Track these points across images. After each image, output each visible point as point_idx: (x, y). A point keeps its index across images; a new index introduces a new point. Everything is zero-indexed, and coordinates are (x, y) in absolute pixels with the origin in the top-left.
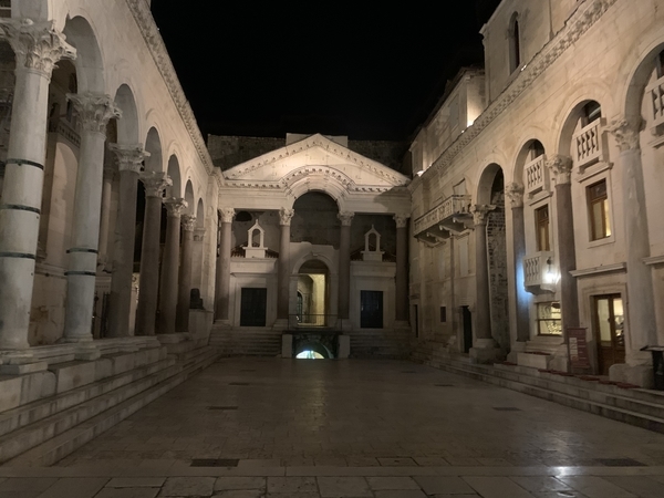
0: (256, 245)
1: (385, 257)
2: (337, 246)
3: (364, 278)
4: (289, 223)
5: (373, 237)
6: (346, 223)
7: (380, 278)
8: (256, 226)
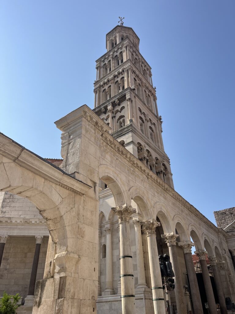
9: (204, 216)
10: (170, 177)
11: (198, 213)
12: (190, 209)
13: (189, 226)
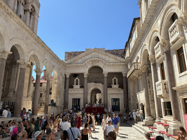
0: (77, 84)
1: (119, 87)
2: (103, 84)
3: (112, 94)
4: (87, 77)
5: (115, 80)
6: (106, 76)
7: (118, 94)
8: (77, 78)
9: (50, 49)
10: (36, 17)
11: (44, 45)
12: (37, 40)
13: (31, 51)
